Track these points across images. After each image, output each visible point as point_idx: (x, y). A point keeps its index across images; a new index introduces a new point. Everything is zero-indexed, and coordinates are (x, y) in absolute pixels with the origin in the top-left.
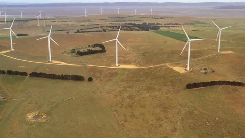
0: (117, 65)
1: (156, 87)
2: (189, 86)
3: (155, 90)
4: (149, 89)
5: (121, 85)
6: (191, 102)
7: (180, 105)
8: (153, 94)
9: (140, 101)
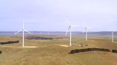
0: (23, 46)
1: (48, 54)
2: (72, 52)
3: (47, 55)
4: (42, 56)
5: (23, 55)
6: (76, 60)
7: (67, 63)
8: (45, 57)
9: (34, 61)
